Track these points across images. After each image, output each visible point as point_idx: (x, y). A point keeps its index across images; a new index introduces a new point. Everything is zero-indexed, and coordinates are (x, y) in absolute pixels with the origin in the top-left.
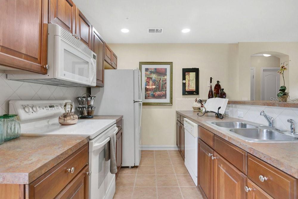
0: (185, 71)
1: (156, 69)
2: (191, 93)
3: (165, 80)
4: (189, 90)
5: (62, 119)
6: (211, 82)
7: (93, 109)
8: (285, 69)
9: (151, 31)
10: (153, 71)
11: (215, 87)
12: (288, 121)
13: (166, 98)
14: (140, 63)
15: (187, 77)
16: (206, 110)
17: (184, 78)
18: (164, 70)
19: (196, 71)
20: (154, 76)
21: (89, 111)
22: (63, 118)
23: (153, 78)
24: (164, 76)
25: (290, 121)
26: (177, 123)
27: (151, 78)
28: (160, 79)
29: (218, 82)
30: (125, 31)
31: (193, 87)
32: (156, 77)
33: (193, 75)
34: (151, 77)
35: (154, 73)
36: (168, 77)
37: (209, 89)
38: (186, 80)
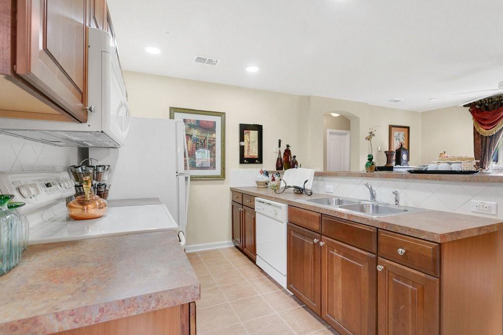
0: (244, 128)
1: (198, 121)
2: (252, 161)
3: (212, 139)
4: (248, 157)
5: (76, 208)
6: (280, 146)
7: (107, 188)
8: (373, 135)
9: (199, 60)
10: (193, 123)
11: (284, 153)
12: (394, 193)
13: (214, 168)
14: (171, 108)
15: (246, 136)
16: (287, 185)
17: (242, 139)
18: (211, 125)
19: (259, 128)
20: (195, 133)
21: (101, 192)
22: (79, 207)
23: (194, 136)
24: (211, 134)
25: (395, 193)
26: (233, 206)
27: (191, 136)
28: (206, 138)
29: (288, 146)
30: (153, 51)
31: (254, 153)
32: (199, 134)
33: (254, 134)
34: (190, 133)
35: (194, 127)
36: (218, 136)
37: (277, 156)
38: (245, 141)
